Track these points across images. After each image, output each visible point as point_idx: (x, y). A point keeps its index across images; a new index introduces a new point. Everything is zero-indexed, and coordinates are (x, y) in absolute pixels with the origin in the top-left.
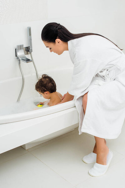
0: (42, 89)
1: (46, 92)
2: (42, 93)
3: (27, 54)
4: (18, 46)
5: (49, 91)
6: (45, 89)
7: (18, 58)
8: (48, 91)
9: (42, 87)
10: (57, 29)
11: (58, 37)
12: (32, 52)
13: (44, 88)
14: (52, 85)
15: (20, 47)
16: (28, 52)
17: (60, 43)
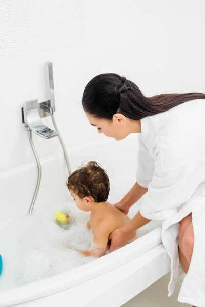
0: (82, 189)
1: (88, 198)
2: (77, 197)
3: (44, 115)
4: (27, 103)
5: (94, 198)
6: (89, 192)
7: (27, 126)
8: (92, 196)
9: (84, 186)
10: (120, 90)
11: (119, 110)
12: (54, 113)
13: (86, 188)
14: (104, 187)
15: (32, 105)
16: (47, 113)
17: (122, 121)
